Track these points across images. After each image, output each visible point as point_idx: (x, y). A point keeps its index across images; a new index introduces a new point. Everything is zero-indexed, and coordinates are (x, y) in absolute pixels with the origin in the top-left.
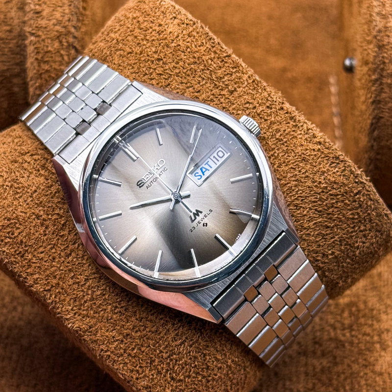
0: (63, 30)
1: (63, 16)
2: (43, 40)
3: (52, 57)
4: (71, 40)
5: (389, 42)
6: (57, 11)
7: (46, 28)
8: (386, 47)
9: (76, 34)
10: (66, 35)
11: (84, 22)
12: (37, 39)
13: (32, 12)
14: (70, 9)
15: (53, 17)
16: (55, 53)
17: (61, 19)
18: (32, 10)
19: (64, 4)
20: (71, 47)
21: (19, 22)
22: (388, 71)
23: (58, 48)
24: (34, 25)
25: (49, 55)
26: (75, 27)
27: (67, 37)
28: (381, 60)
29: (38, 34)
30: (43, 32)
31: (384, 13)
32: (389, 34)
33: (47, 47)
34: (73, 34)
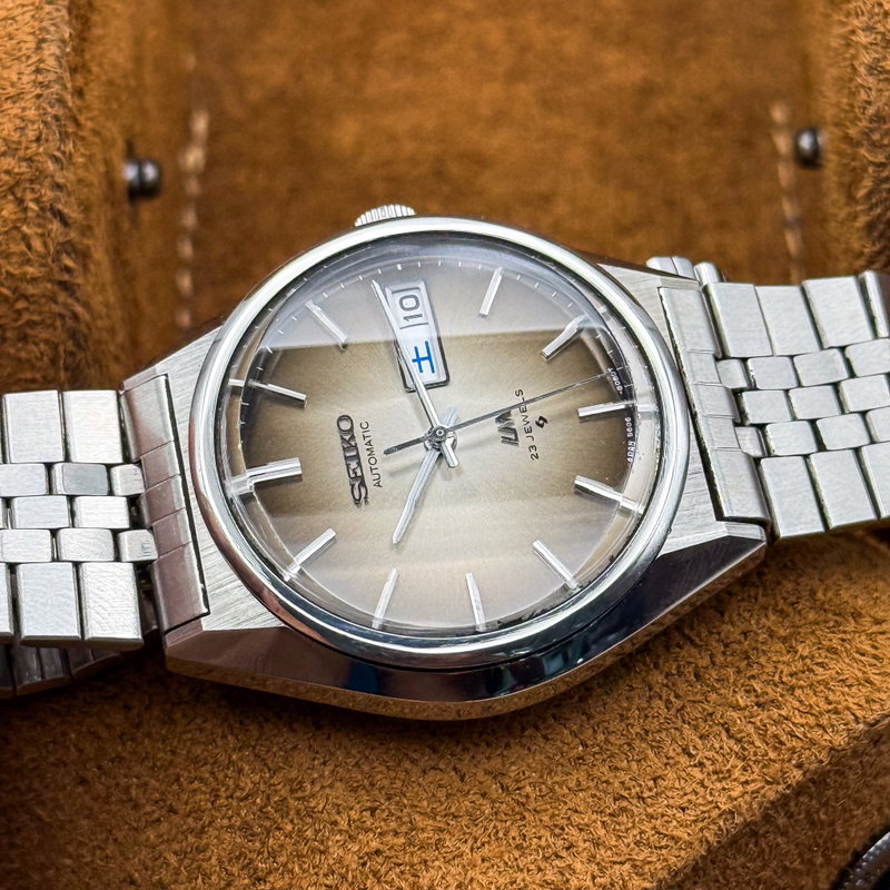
0: (24, 168)
1: (23, 128)
4: (48, 194)
9: (60, 177)
10: (32, 181)
14: (38, 108)
16: (6, 233)
17: (16, 136)
20: (49, 214)
23: (13, 217)
26: (56, 160)
27: (37, 187)
34: (52, 177)
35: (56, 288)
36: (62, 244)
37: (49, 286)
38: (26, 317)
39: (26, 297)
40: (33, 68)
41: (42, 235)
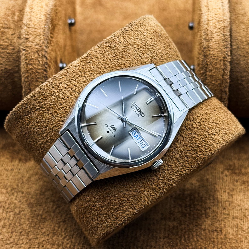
0: (40, 48)
1: (40, 41)
2: (29, 53)
3: (34, 62)
4: (44, 53)
5: (210, 54)
6: (37, 38)
7: (31, 47)
8: (209, 56)
9: (46, 50)
10: (41, 50)
11: (51, 44)
12: (26, 52)
13: (24, 39)
14: (44, 37)
15: (35, 41)
16: (35, 60)
17: (39, 42)
18: (24, 38)
19: (40, 34)
20: (44, 57)
21: (18, 45)
22: (209, 69)
23: (37, 57)
24: (25, 45)
25: (32, 60)
26: (46, 47)
27: (42, 51)
28: (206, 63)
29: (27, 50)
30: (29, 49)
31: (207, 38)
32: (210, 49)
33: (31, 56)
35: (44, 71)
36: (46, 62)
37: (42, 71)
38: (38, 76)
39: (38, 72)
40: (43, 30)
41: (42, 61)
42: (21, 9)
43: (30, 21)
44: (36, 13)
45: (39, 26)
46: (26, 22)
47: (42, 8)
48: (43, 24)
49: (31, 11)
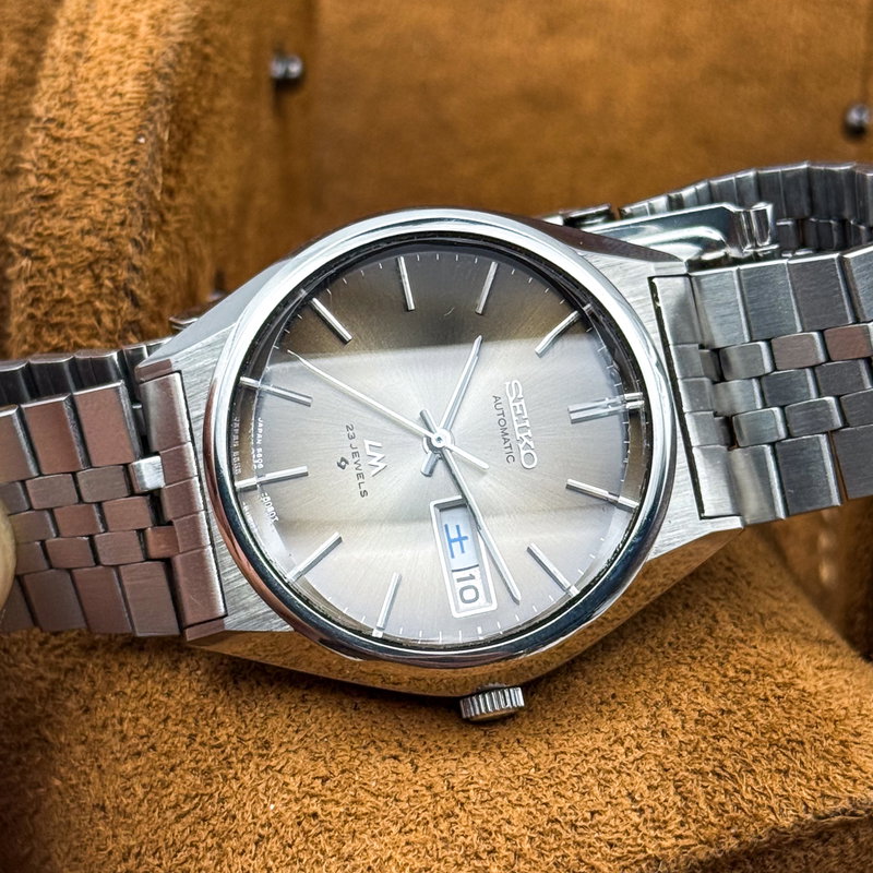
0: (105, 247)
1: (110, 211)
2: (52, 271)
3: (71, 315)
4: (124, 275)
6: (95, 196)
7: (61, 238)
9: (138, 260)
10: (111, 260)
12: (38, 265)
13: (28, 196)
14: (127, 195)
15: (84, 212)
16: (80, 305)
17: (102, 217)
18: (31, 190)
19: (113, 179)
20: (122, 293)
23: (88, 291)
24: (33, 231)
25: (65, 308)
26: (136, 243)
27: (114, 266)
29: (40, 252)
30: (53, 250)
33: (61, 287)
34: (130, 259)
36: (130, 323)
40: (128, 159)
41: (113, 312)
42: (32, 22)
43: (64, 105)
44: (100, 63)
45: (109, 136)
46: (48, 110)
47: (133, 36)
48: (128, 125)
49: (76, 49)
